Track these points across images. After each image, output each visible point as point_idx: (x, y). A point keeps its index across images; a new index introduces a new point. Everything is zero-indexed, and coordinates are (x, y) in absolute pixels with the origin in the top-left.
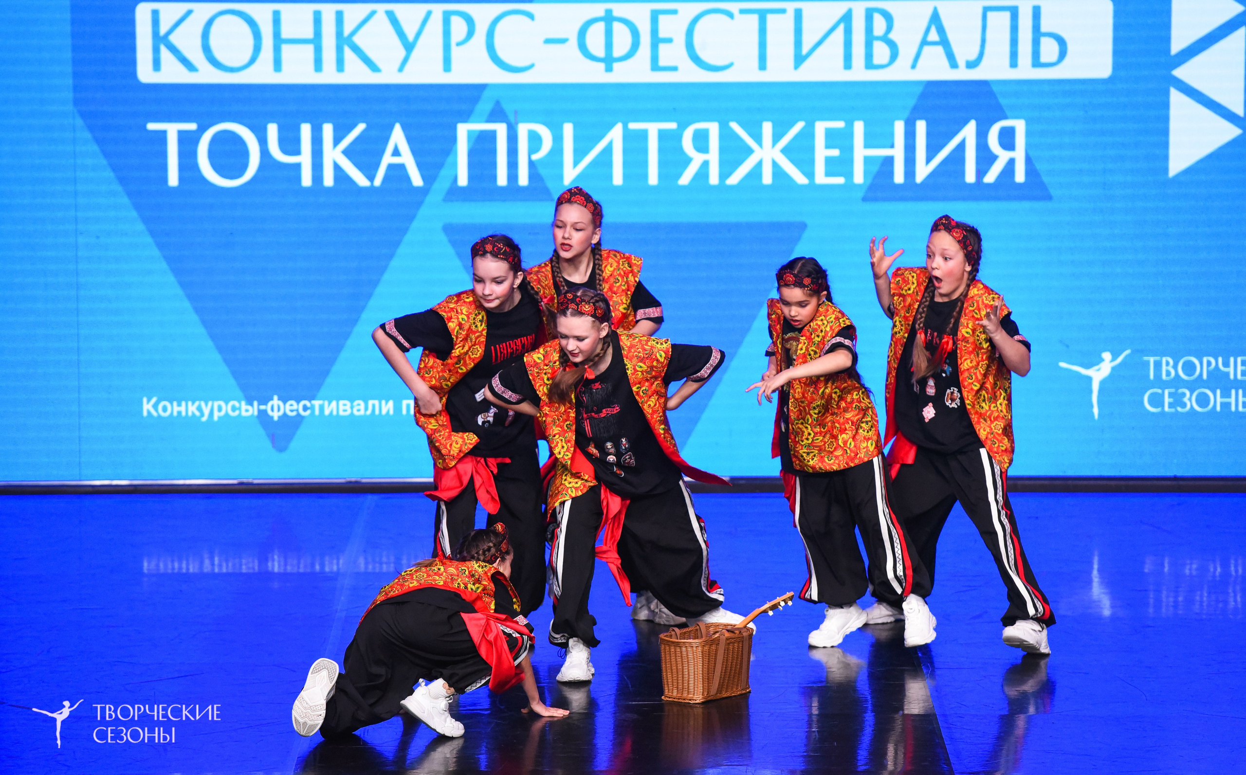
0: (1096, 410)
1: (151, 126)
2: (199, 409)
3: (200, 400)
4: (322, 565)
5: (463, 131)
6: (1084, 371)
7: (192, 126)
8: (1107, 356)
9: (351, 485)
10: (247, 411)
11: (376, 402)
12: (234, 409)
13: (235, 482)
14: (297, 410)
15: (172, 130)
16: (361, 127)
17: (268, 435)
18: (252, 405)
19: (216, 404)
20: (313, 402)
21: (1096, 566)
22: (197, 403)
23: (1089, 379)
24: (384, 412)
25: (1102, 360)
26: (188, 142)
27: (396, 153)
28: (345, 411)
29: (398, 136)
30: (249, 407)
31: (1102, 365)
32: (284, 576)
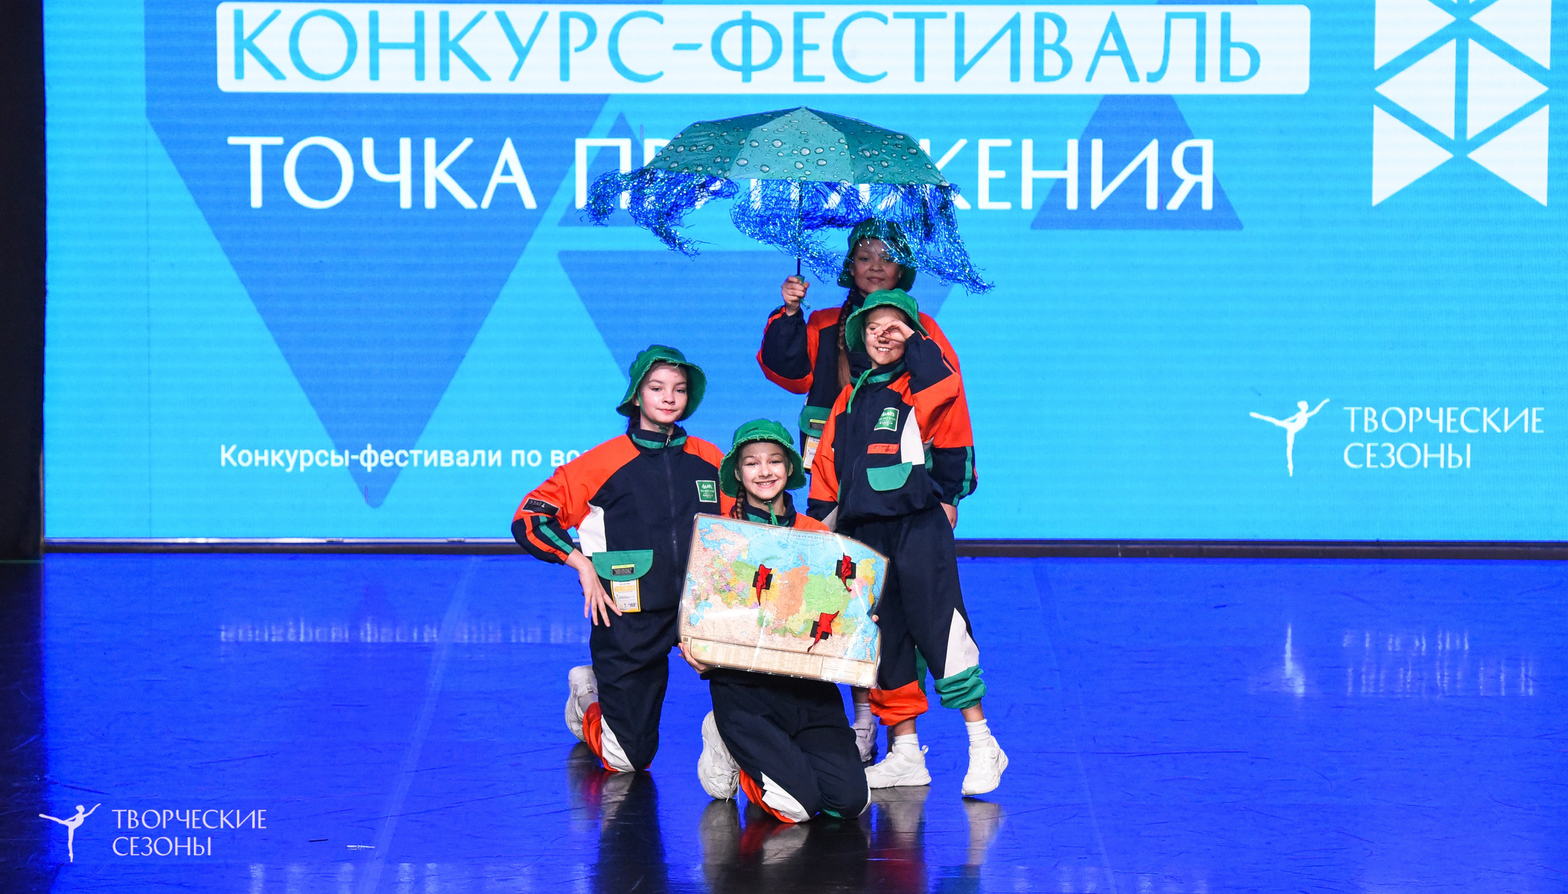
0: (1290, 466)
1: (233, 140)
2: (284, 458)
3: (284, 449)
4: (421, 634)
5: (582, 146)
6: (1277, 423)
7: (278, 141)
8: (1303, 405)
9: (454, 546)
10: (337, 461)
11: (483, 452)
12: (322, 458)
13: (324, 541)
14: (394, 461)
15: (256, 144)
16: (468, 142)
17: (360, 489)
18: (343, 454)
19: (303, 453)
20: (411, 452)
21: (1289, 640)
22: (281, 452)
23: (1284, 432)
24: (491, 463)
25: (1299, 410)
26: (273, 159)
27: (507, 171)
28: (447, 461)
29: (509, 153)
30: (340, 457)
31: (1298, 415)
32: (377, 646)
